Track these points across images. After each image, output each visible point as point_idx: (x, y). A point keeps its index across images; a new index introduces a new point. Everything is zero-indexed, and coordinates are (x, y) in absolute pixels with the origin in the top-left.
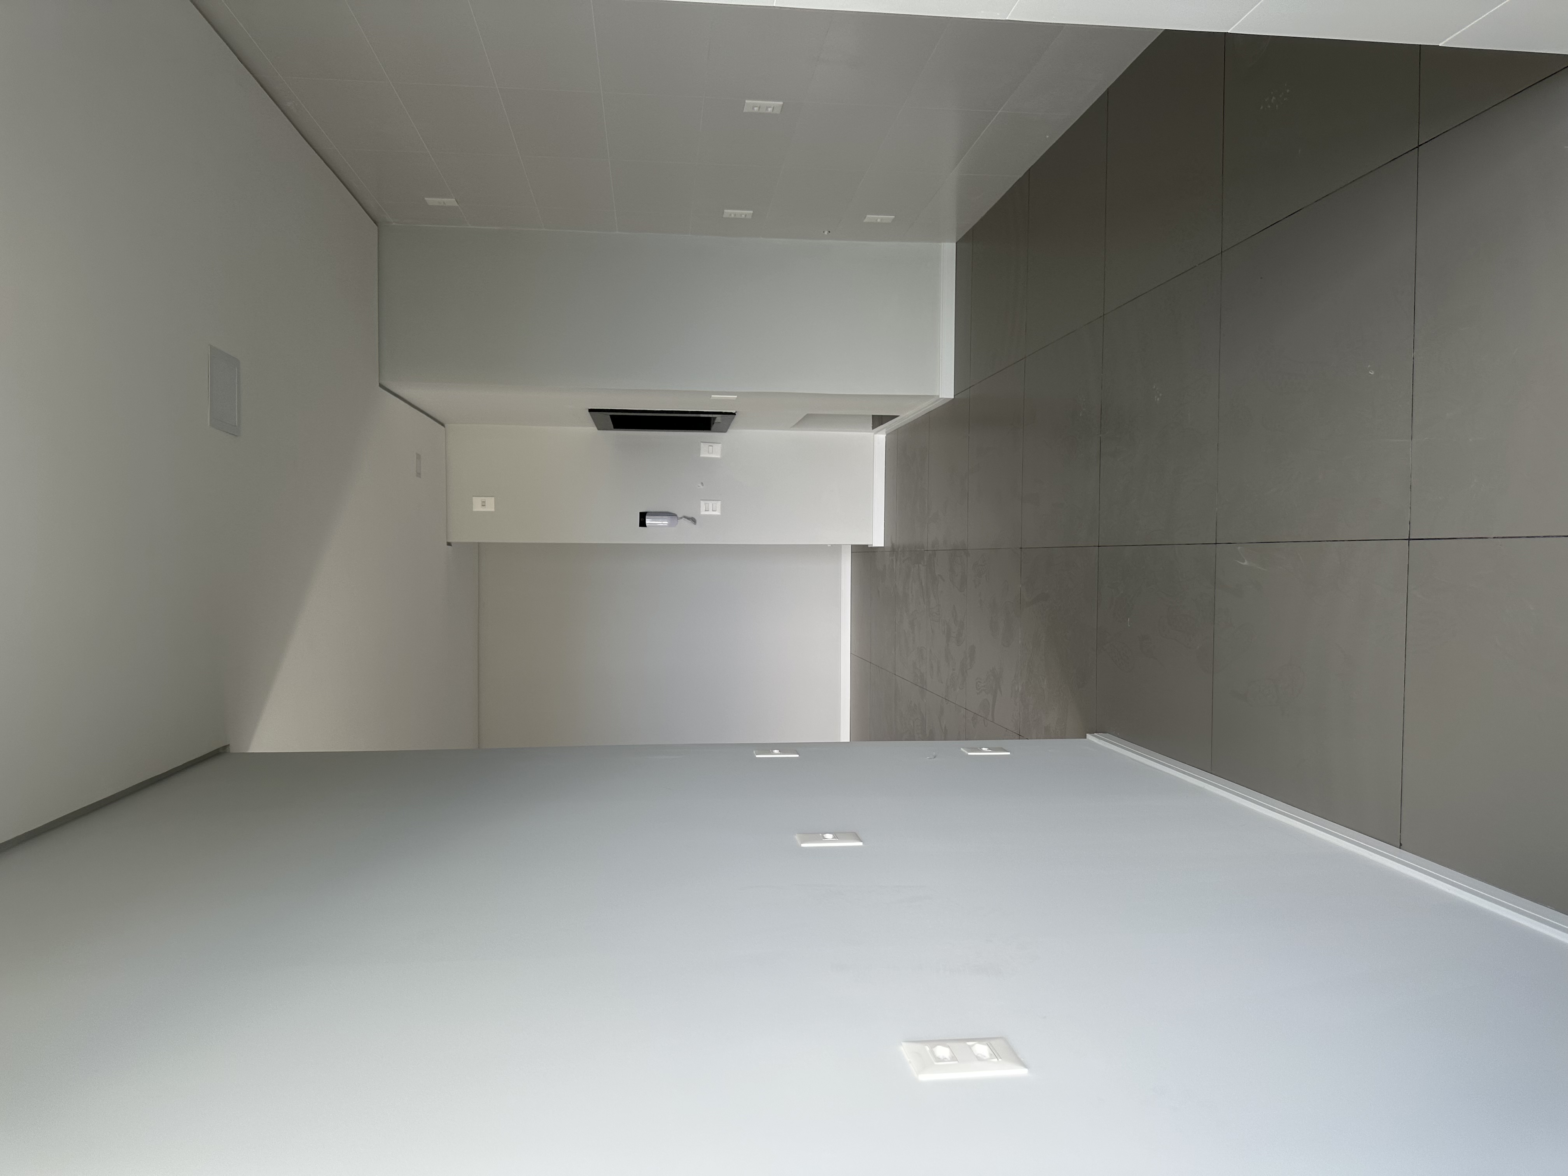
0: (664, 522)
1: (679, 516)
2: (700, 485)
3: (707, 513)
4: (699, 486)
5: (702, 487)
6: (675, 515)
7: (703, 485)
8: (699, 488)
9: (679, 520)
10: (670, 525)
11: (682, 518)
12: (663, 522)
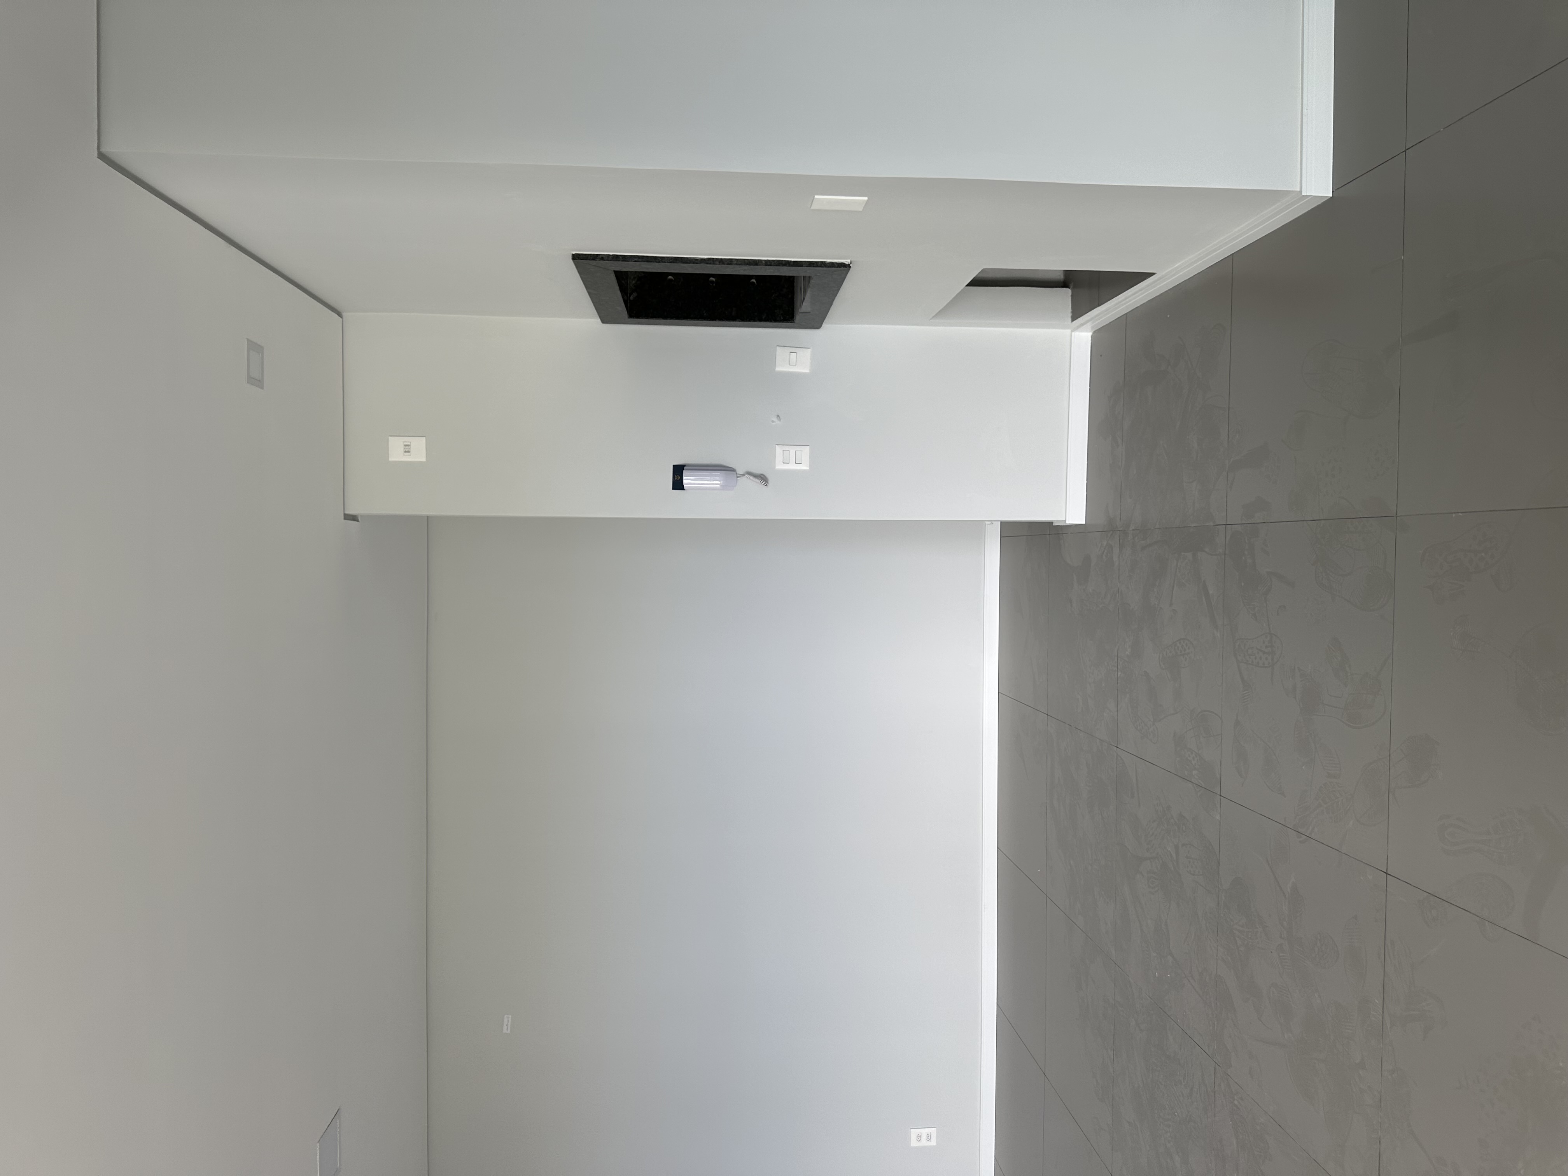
0: (715, 482)
1: (740, 471)
2: (775, 419)
3: (786, 467)
4: (773, 421)
5: (779, 422)
6: (733, 470)
7: (780, 419)
8: (774, 424)
9: (738, 479)
10: (724, 487)
11: (744, 475)
12: (713, 481)
